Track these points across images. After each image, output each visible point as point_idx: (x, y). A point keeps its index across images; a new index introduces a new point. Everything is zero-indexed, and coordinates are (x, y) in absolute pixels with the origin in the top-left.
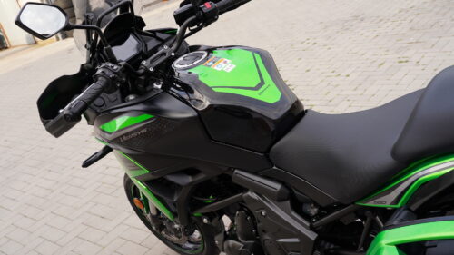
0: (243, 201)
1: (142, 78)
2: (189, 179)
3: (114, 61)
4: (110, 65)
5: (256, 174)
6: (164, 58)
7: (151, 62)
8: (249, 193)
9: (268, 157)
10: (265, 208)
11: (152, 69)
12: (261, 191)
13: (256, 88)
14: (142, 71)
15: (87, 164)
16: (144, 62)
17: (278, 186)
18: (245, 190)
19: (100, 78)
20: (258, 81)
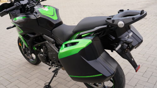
0: (45, 44)
1: (26, 9)
2: (33, 36)
3: (19, 2)
4: (18, 3)
5: (48, 36)
6: (33, 6)
7: (29, 6)
8: (46, 41)
9: (51, 32)
10: (49, 45)
11: (29, 7)
12: (49, 41)
13: (52, 16)
14: (26, 7)
15: (8, 29)
16: (27, 5)
17: (53, 40)
18: (46, 40)
19: (15, 5)
20: (53, 14)
